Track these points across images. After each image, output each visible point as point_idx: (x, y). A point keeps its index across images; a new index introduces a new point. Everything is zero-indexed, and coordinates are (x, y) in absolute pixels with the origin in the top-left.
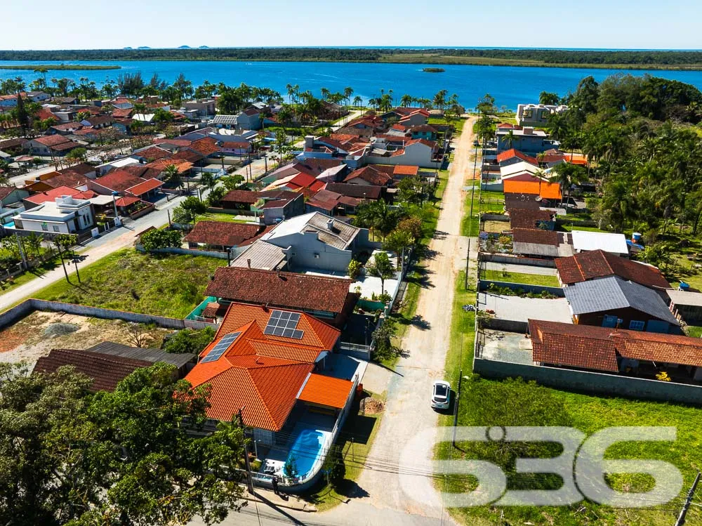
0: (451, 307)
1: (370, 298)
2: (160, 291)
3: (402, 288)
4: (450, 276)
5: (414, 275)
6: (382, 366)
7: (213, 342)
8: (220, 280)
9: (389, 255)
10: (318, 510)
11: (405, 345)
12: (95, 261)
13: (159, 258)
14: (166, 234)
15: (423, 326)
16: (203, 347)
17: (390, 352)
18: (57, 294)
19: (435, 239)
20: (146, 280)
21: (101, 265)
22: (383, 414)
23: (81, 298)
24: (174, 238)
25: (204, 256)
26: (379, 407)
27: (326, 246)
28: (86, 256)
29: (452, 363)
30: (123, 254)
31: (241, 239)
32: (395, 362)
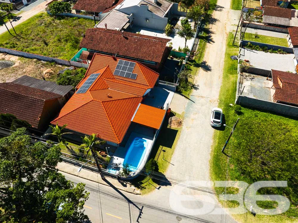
0: (224, 57)
1: (177, 50)
2: (59, 40)
3: (196, 43)
4: (224, 35)
5: (203, 34)
6: (183, 95)
7: (84, 78)
8: (88, 37)
9: (189, 20)
10: (141, 193)
11: (197, 81)
12: (25, 20)
13: (60, 19)
14: (62, 4)
15: (207, 68)
16: (78, 82)
17: (187, 85)
18: (4, 41)
19: (216, 10)
20: (52, 33)
21: (28, 23)
22: (182, 127)
23: (17, 44)
24: (66, 7)
25: (84, 18)
26: (180, 123)
27: (153, 15)
28: (20, 17)
29: (224, 95)
30: (41, 16)
31: (104, 8)
32: (190, 93)
